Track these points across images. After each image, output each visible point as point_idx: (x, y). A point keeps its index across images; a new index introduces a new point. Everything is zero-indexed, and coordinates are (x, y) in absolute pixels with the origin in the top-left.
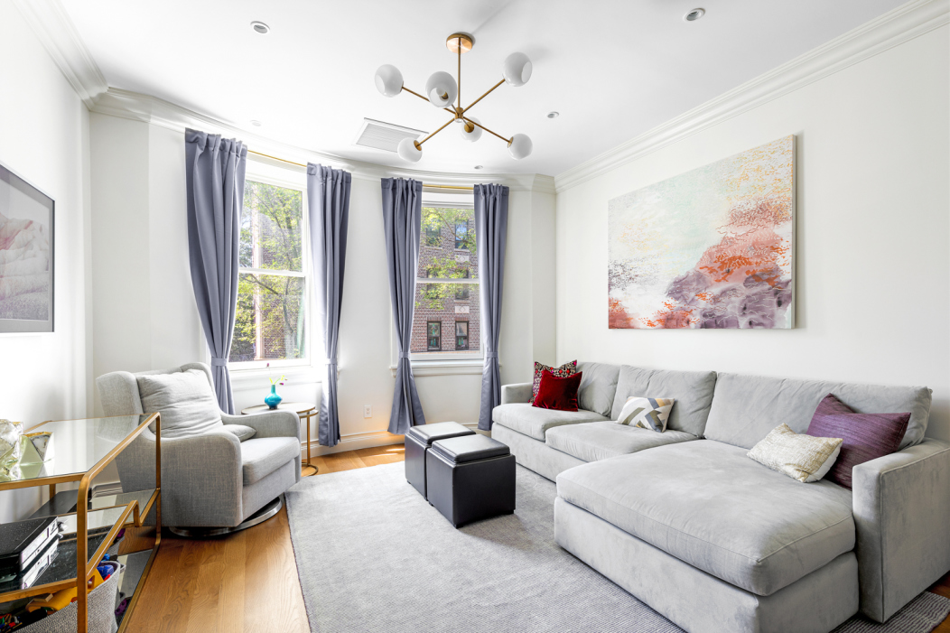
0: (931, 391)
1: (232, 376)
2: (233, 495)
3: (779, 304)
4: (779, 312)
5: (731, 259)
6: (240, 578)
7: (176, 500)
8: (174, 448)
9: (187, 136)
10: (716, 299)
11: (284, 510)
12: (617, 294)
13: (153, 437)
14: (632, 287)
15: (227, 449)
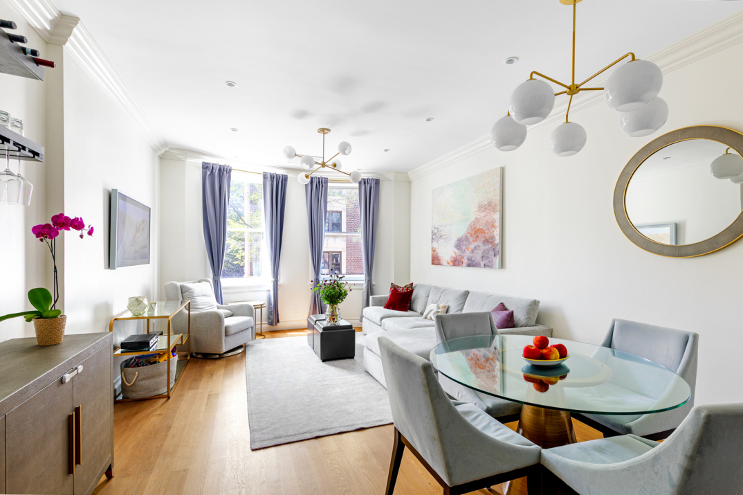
0: (539, 302)
1: (223, 285)
2: (220, 339)
3: (495, 255)
4: (494, 259)
5: (479, 229)
6: (222, 372)
7: (196, 340)
8: (196, 317)
9: (203, 166)
10: (472, 251)
11: (244, 352)
12: (435, 245)
13: (187, 312)
14: (441, 241)
15: (218, 318)
